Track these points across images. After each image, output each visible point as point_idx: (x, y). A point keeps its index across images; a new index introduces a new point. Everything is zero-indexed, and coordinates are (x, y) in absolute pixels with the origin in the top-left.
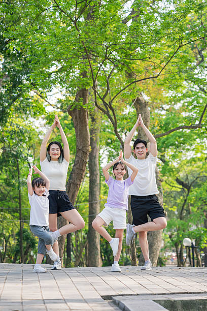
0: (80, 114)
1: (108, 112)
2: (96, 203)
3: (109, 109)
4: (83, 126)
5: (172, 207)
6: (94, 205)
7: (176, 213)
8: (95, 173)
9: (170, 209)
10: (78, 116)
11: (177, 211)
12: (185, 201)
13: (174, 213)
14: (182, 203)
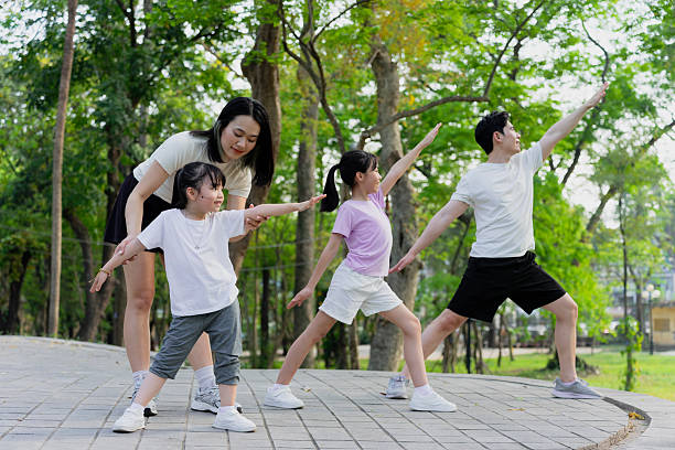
0: (262, 73)
1: (310, 63)
2: (308, 244)
3: (312, 58)
4: (267, 97)
5: (440, 253)
6: (305, 248)
7: (447, 263)
8: (308, 192)
9: (437, 256)
10: (259, 76)
11: (449, 260)
12: (461, 243)
13: (444, 263)
14: (456, 247)
